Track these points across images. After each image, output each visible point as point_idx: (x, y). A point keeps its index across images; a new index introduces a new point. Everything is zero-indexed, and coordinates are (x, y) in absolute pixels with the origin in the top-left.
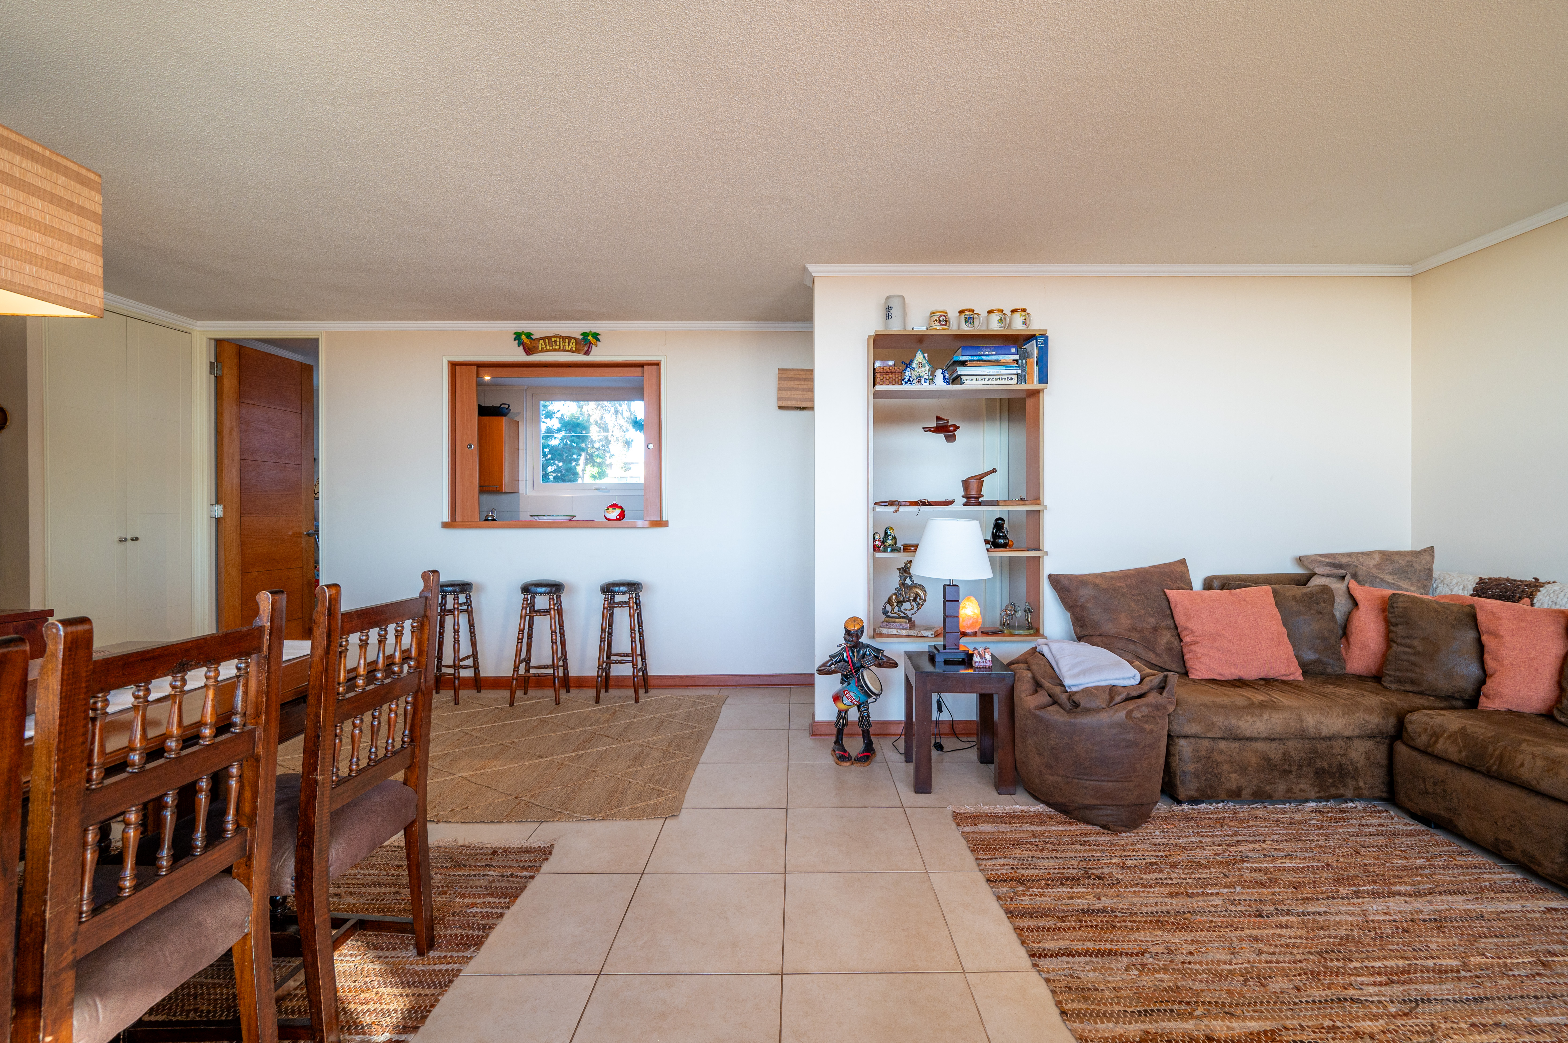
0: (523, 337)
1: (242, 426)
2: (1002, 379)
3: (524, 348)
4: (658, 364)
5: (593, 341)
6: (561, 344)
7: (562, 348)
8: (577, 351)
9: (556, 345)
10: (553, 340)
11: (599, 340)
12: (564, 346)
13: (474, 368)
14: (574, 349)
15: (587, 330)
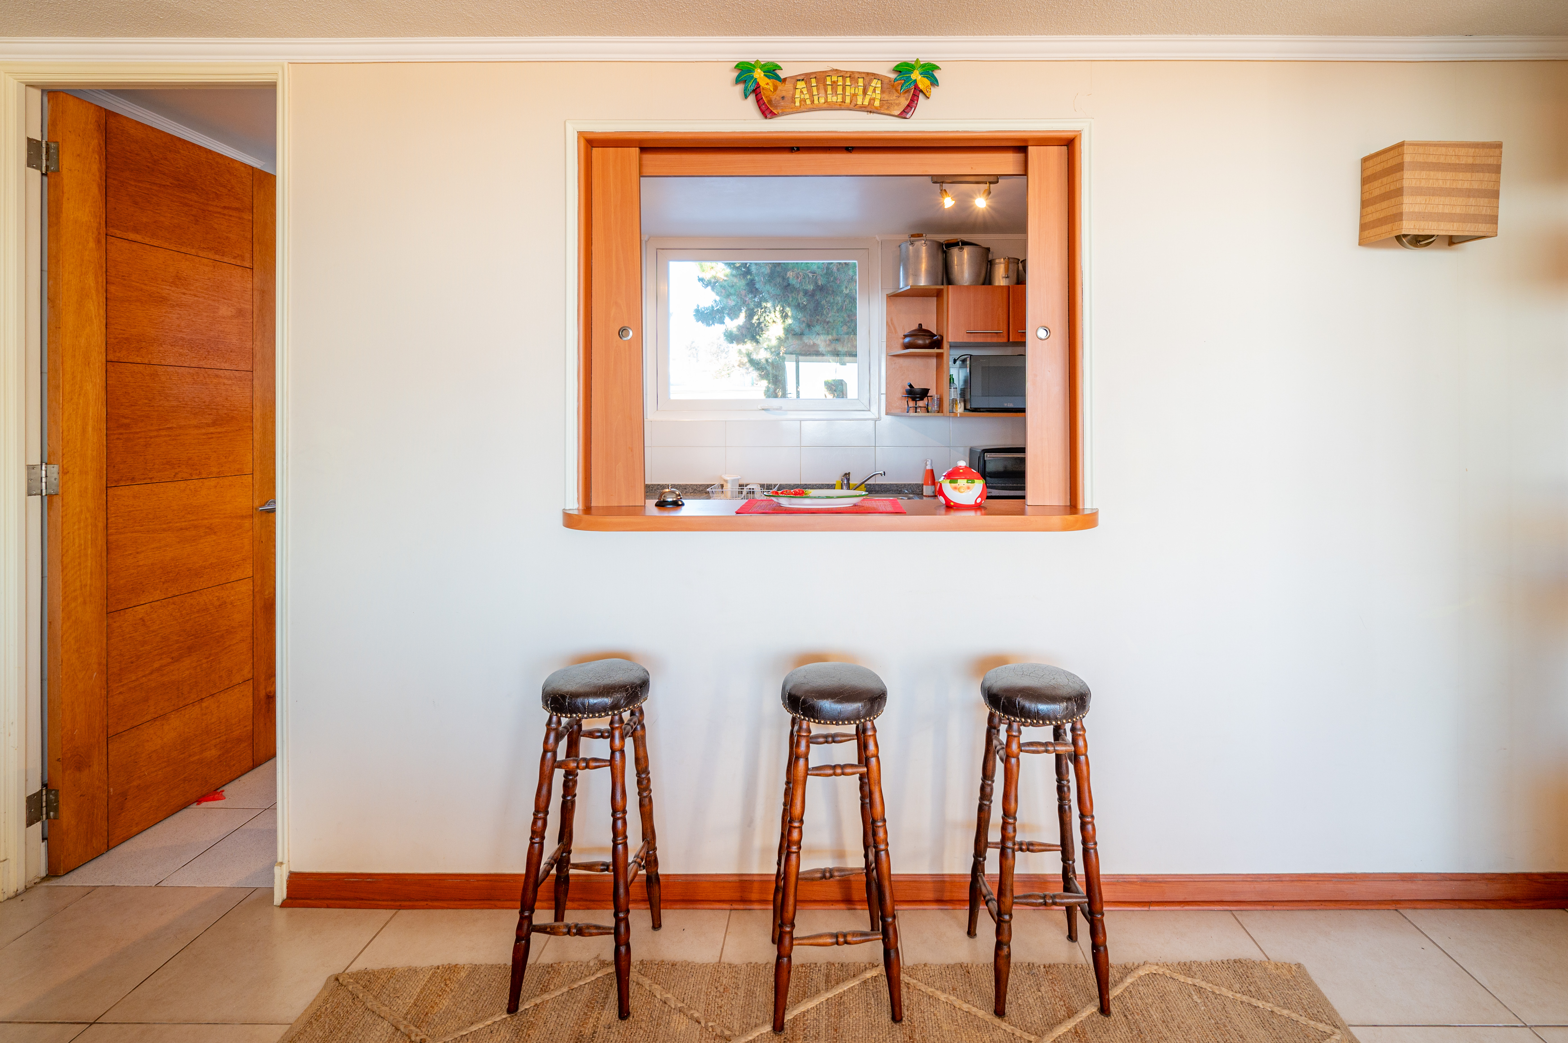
0: (758, 74)
1: (112, 288)
3: (757, 101)
4: (1069, 144)
5: (923, 83)
6: (848, 91)
7: (848, 100)
8: (883, 107)
9: (834, 94)
10: (828, 81)
11: (934, 82)
12: (854, 95)
13: (635, 151)
14: (877, 103)
15: (909, 58)
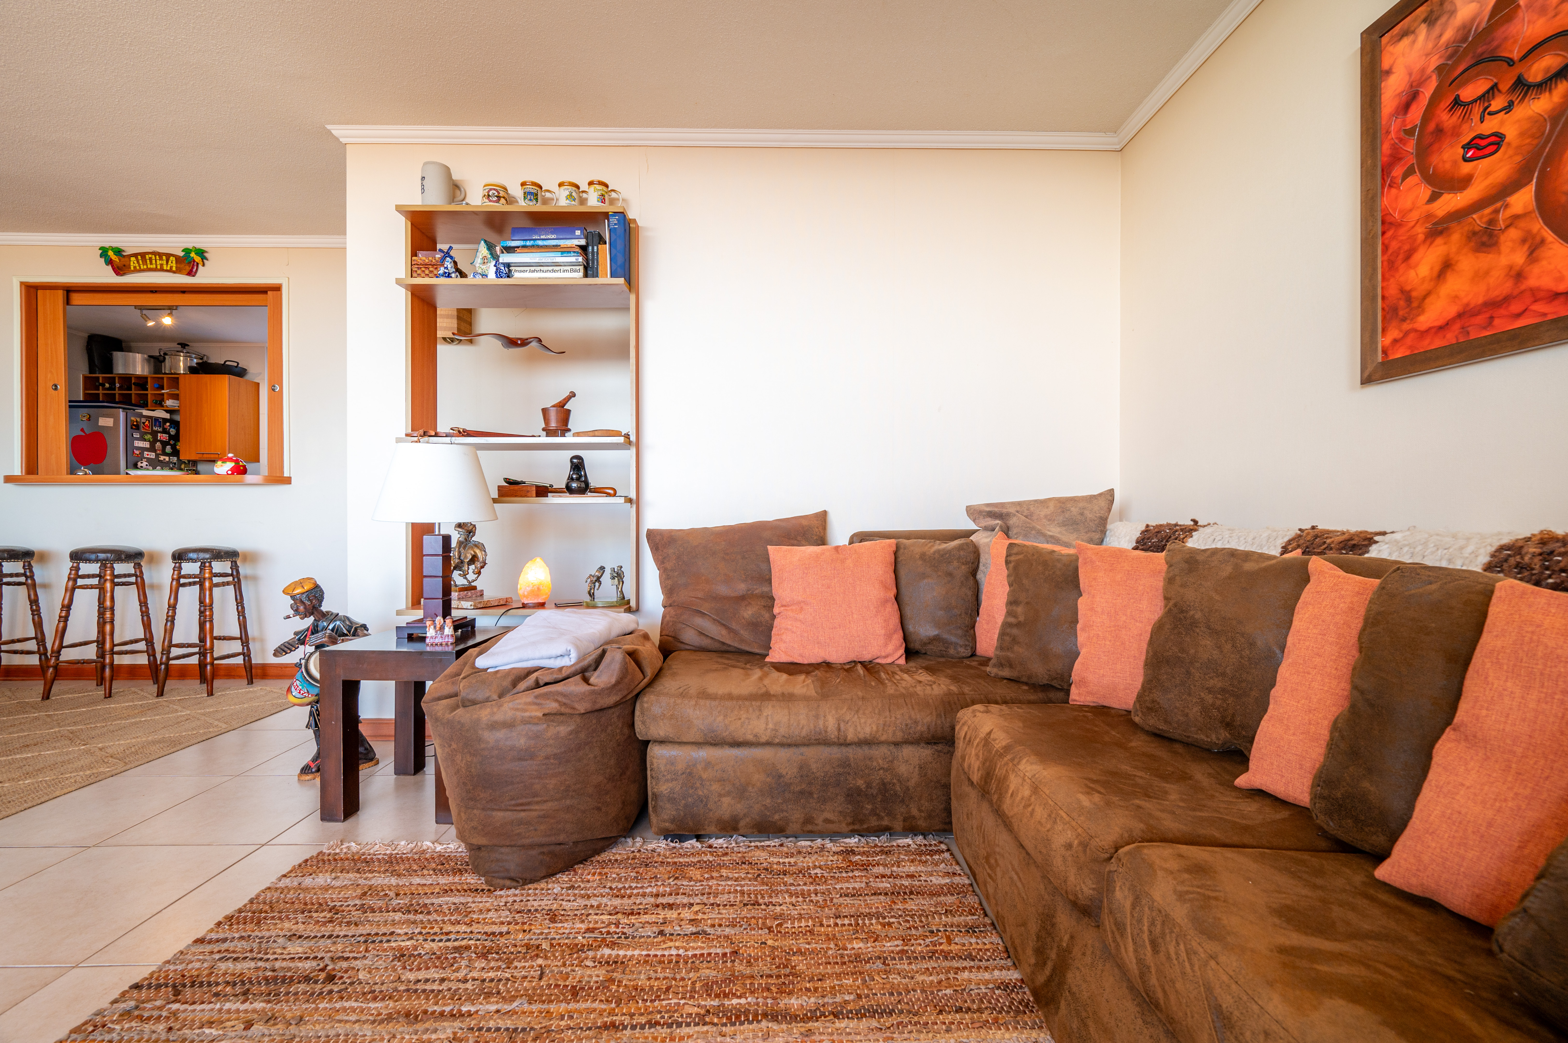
0: (111, 253)
2: (564, 271)
3: (112, 266)
4: (277, 289)
5: (198, 259)
6: (158, 262)
7: (159, 267)
8: (178, 271)
9: (151, 264)
10: (147, 257)
11: (205, 259)
12: (162, 265)
13: (61, 290)
14: (174, 269)
15: (189, 246)
